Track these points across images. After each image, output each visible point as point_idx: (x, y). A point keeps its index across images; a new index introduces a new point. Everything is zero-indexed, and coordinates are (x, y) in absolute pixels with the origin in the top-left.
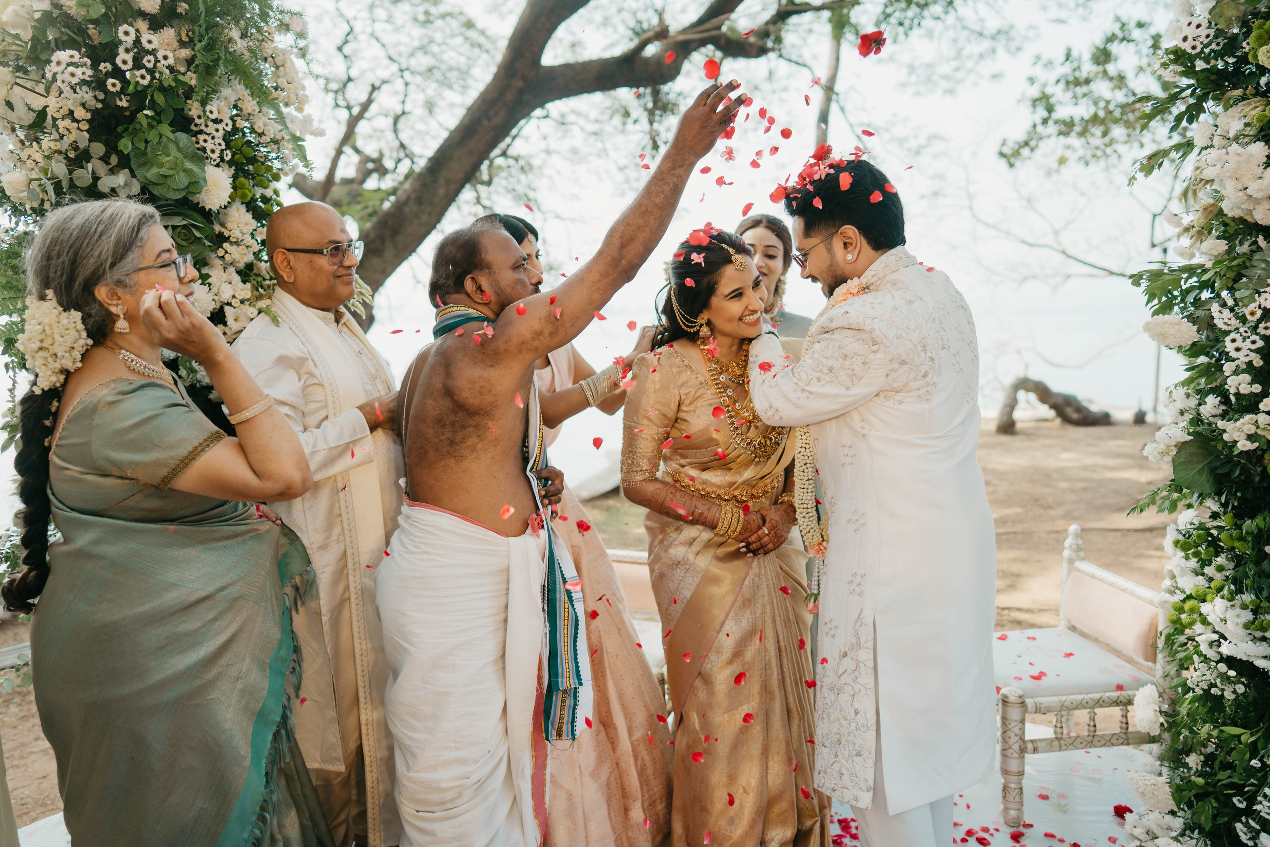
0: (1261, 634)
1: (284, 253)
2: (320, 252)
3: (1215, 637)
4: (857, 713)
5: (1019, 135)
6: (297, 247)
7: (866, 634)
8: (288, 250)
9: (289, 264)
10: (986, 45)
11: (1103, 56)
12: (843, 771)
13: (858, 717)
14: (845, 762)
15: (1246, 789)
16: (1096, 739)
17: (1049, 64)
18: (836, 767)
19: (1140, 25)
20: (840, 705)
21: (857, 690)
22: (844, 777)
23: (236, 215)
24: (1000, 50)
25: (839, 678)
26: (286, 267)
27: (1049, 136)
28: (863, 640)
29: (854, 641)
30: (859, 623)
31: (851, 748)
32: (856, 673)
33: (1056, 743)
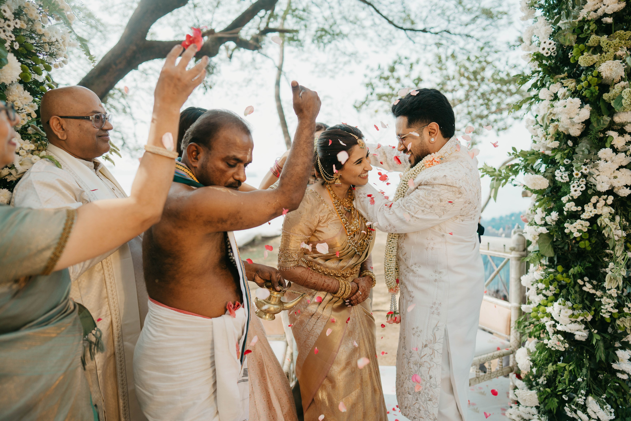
0: (575, 319)
1: (58, 119)
2: (87, 118)
3: (553, 322)
4: (431, 378)
5: (362, 99)
6: (69, 115)
7: (440, 334)
8: (61, 117)
9: (62, 127)
10: (346, 59)
11: (392, 70)
12: (421, 408)
13: (431, 380)
14: (422, 403)
15: (567, 391)
16: (492, 374)
17: (372, 70)
18: (417, 406)
19: (406, 58)
20: (421, 373)
21: (432, 365)
22: (421, 412)
23: (17, 91)
24: (353, 62)
25: (421, 358)
26: (59, 129)
27: (373, 100)
28: (438, 338)
29: (432, 339)
30: (436, 329)
31: (426, 397)
32: (432, 356)
33: (477, 380)
